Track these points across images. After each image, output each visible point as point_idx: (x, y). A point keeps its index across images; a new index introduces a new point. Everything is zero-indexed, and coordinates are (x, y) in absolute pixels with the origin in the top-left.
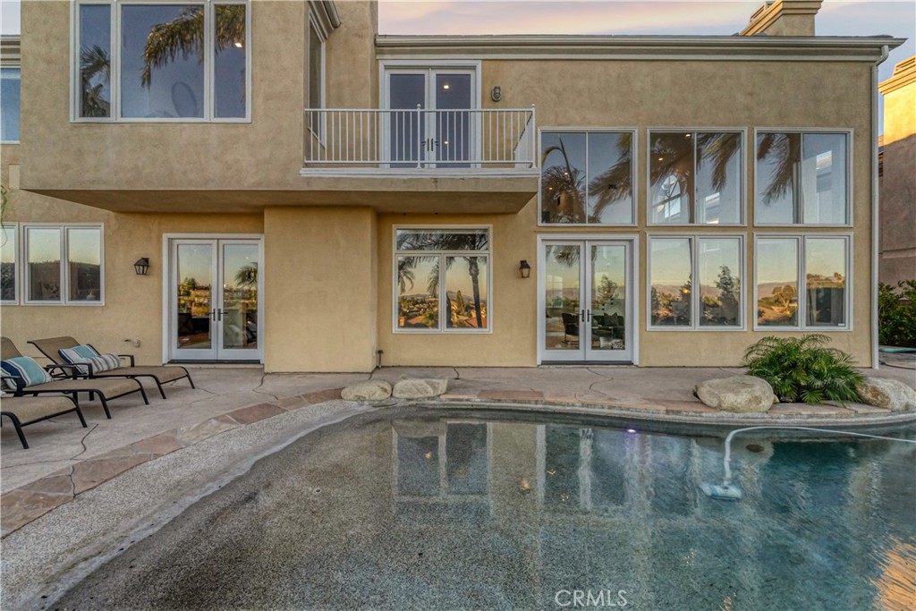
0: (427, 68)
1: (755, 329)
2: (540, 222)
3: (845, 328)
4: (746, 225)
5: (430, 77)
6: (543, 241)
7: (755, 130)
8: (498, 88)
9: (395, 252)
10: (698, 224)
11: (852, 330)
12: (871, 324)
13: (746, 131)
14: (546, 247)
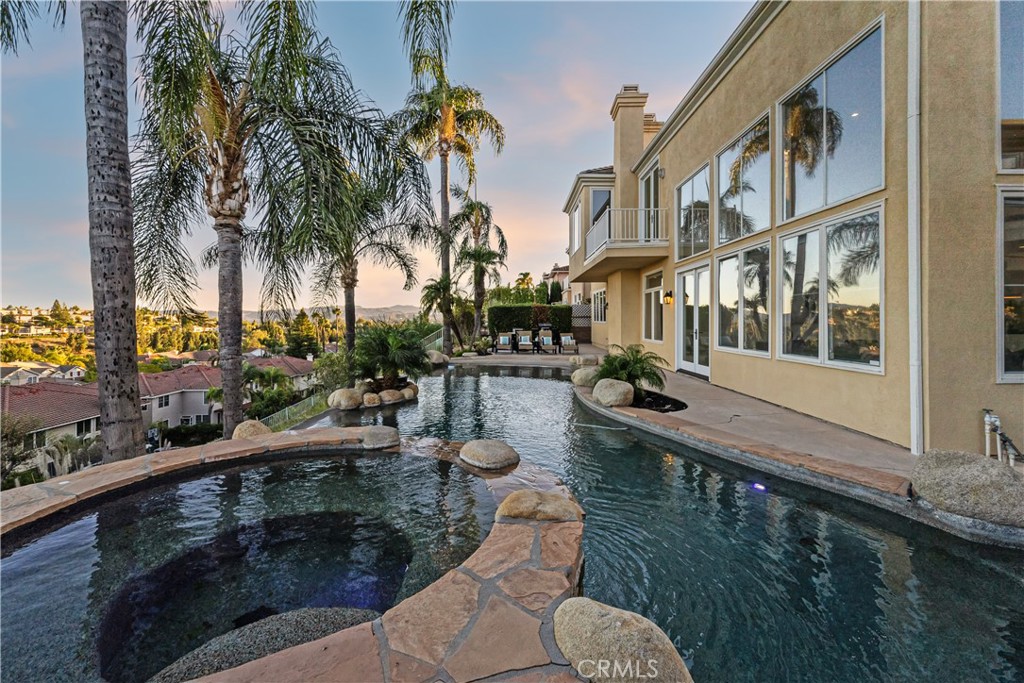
0: (649, 171)
1: (777, 357)
2: (676, 260)
3: (877, 369)
4: (770, 227)
5: (652, 176)
6: (679, 274)
7: (777, 105)
8: (663, 171)
9: (644, 291)
10: (741, 237)
11: (883, 373)
12: (909, 366)
13: (770, 112)
14: (683, 278)
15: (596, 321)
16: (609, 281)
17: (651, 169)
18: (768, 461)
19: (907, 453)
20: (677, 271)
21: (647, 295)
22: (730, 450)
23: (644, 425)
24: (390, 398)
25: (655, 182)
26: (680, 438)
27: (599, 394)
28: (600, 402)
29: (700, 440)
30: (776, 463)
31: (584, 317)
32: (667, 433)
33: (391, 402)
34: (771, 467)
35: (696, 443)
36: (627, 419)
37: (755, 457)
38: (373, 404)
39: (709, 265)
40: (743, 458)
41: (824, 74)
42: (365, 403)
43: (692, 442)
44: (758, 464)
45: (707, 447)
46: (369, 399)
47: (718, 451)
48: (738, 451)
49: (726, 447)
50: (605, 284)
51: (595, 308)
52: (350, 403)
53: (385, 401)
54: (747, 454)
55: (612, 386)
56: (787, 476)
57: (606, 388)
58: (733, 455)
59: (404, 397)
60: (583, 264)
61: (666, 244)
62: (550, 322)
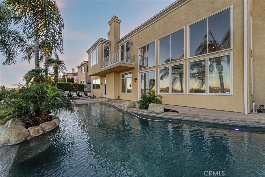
1: (188, 94)
2: (139, 69)
4: (185, 59)
5: (125, 44)
6: (140, 73)
7: (188, 26)
8: (132, 42)
9: (121, 78)
10: (171, 62)
11: (232, 95)
12: (244, 92)
13: (184, 28)
14: (141, 74)
15: (94, 89)
16: (107, 75)
17: (125, 42)
18: (241, 122)
19: (244, 114)
20: (139, 72)
21: (122, 80)
23: (179, 118)
24: (50, 127)
25: (126, 46)
26: (200, 120)
27: (154, 109)
28: (155, 112)
29: (211, 119)
30: (244, 122)
31: (88, 88)
32: (193, 119)
33: (50, 130)
34: (242, 124)
35: (208, 120)
36: (170, 117)
37: (236, 122)
38: (38, 133)
39: (155, 70)
40: (231, 123)
41: (207, 19)
42: (31, 134)
43: (206, 121)
44: (237, 124)
45: (214, 121)
46: (34, 131)
47: (219, 122)
48: (229, 121)
49: (224, 120)
50: (100, 77)
51: (93, 85)
52: (20, 138)
53: (47, 130)
54: (232, 121)
55: (159, 105)
56: (249, 126)
57: (157, 106)
58: (226, 122)
59: (56, 125)
60: (100, 69)
61: (135, 64)
62: (78, 89)
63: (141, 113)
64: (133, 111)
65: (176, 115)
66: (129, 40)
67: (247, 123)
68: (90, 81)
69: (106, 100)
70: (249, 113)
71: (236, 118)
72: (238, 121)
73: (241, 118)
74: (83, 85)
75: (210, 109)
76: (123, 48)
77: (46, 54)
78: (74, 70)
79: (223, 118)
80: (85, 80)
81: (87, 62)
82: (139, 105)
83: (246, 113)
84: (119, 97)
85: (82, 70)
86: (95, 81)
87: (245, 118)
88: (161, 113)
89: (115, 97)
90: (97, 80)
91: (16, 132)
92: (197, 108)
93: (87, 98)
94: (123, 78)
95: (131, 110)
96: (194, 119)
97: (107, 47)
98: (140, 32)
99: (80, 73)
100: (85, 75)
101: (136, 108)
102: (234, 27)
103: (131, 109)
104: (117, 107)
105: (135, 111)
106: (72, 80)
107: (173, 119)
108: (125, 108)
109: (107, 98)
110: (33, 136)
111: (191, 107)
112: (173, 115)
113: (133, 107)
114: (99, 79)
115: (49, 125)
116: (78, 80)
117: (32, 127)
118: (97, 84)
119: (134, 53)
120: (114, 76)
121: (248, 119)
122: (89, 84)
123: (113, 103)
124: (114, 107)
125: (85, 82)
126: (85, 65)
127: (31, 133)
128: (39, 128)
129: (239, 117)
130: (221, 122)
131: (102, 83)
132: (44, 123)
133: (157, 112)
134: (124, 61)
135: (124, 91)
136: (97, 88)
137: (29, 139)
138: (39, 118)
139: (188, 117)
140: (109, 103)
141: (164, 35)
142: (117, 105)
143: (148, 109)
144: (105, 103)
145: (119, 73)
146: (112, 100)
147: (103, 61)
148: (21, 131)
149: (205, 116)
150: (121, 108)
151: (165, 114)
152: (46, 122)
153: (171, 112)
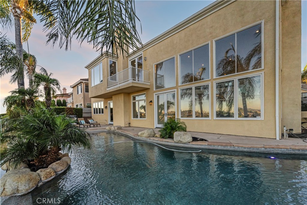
0: (135, 58)
1: (214, 119)
2: (154, 90)
3: (260, 119)
4: (210, 79)
5: (136, 59)
6: (156, 94)
7: (213, 41)
8: (145, 57)
9: (132, 101)
10: (194, 82)
11: (263, 119)
12: (275, 116)
13: (210, 43)
14: (157, 96)
15: (96, 114)
16: (113, 97)
17: (136, 57)
18: (277, 149)
19: (276, 140)
20: (154, 94)
21: (133, 103)
22: (260, 149)
23: (210, 147)
24: (62, 168)
25: (138, 62)
26: (233, 149)
27: (181, 138)
28: (181, 142)
29: (245, 148)
30: (280, 149)
31: (87, 113)
32: (225, 148)
33: (63, 171)
34: (278, 151)
35: (242, 149)
36: (200, 146)
37: (271, 149)
38: (50, 177)
39: (175, 91)
40: (266, 150)
41: (236, 34)
42: (42, 179)
43: (240, 149)
44: (273, 151)
45: (248, 150)
46: (46, 174)
47: (254, 150)
48: (264, 149)
49: (259, 148)
50: (103, 99)
51: (94, 109)
52: (31, 185)
53: (59, 172)
54: (268, 149)
55: (186, 134)
56: (284, 153)
57: (184, 135)
58: (261, 150)
59: (68, 164)
60: (106, 89)
61: (149, 84)
62: (74, 115)
63: (164, 143)
64: (153, 141)
65: (207, 144)
66: (142, 54)
67: (283, 150)
68: (89, 105)
69: (115, 128)
70: (280, 138)
71: (271, 145)
72: (273, 148)
73: (275, 144)
74: (81, 110)
75: (239, 136)
76: (133, 63)
77: (30, 70)
78: (66, 90)
79: (258, 146)
80: (82, 103)
81: (87, 80)
82: (160, 133)
83: (278, 139)
84: (129, 123)
85: (78, 91)
86: (97, 104)
87: (279, 144)
88: (189, 143)
89: (125, 124)
90: (99, 103)
91: (26, 178)
92: (225, 135)
93: (89, 126)
94: (134, 100)
95: (152, 140)
96: (227, 148)
97: (113, 61)
98: (155, 46)
99: (75, 93)
100: (82, 96)
101: (156, 137)
102: (265, 45)
103: (152, 138)
104: (132, 136)
105: (157, 142)
106: (65, 103)
107: (203, 149)
108: (143, 138)
109: (114, 125)
110: (44, 181)
111: (218, 134)
112: (203, 145)
113: (153, 136)
114: (103, 102)
115: (61, 166)
116: (73, 103)
117: (43, 170)
118: (100, 107)
119: (149, 70)
120: (123, 98)
121: (283, 145)
122: (88, 107)
123: (126, 132)
124: (127, 136)
125: (83, 105)
126: (82, 83)
127: (42, 177)
128: (50, 170)
129: (273, 144)
130: (256, 150)
131: (106, 107)
132: (54, 163)
133: (184, 141)
134: (135, 80)
135: (135, 116)
136: (100, 113)
137: (41, 186)
138: (45, 157)
139: (220, 146)
140: (120, 131)
141: (186, 50)
142: (131, 134)
143: (173, 138)
144: (114, 132)
145: (129, 94)
146: (122, 128)
147: (109, 80)
148: (31, 175)
149: (238, 144)
150: (137, 138)
151: (193, 143)
152: (57, 162)
153: (198, 141)
